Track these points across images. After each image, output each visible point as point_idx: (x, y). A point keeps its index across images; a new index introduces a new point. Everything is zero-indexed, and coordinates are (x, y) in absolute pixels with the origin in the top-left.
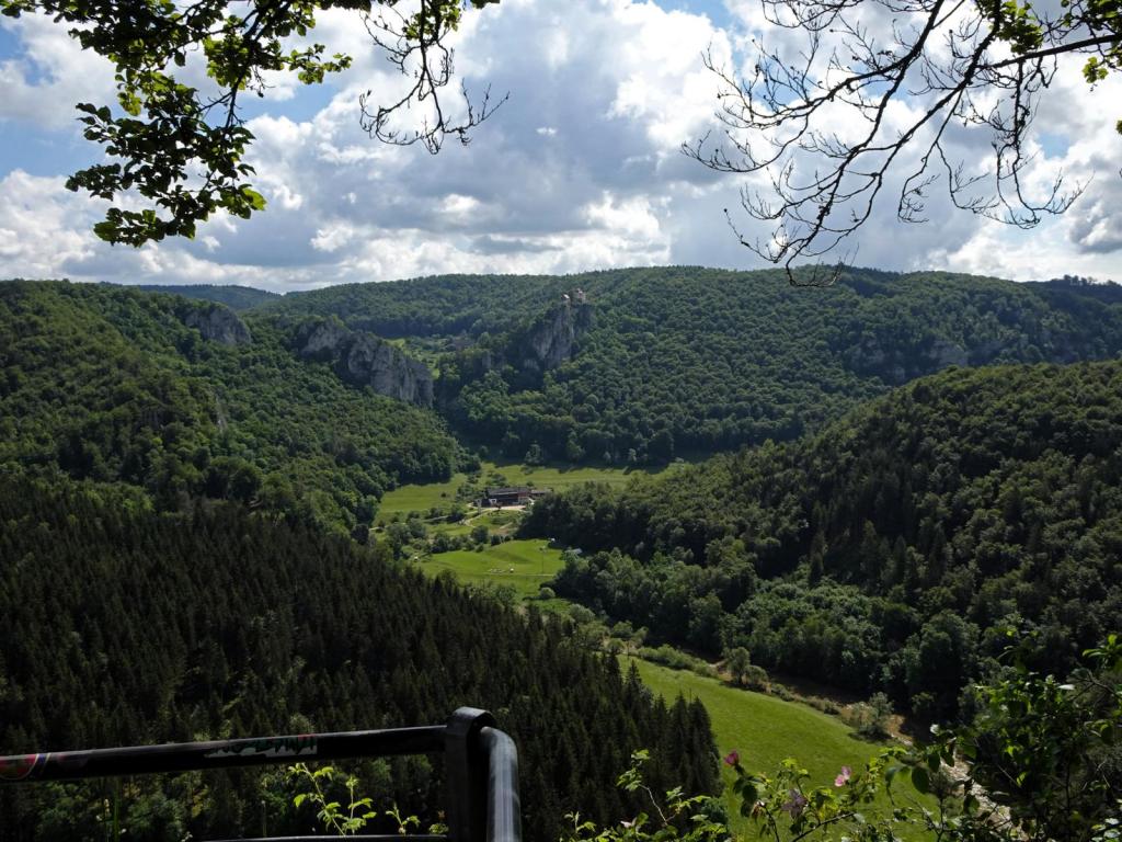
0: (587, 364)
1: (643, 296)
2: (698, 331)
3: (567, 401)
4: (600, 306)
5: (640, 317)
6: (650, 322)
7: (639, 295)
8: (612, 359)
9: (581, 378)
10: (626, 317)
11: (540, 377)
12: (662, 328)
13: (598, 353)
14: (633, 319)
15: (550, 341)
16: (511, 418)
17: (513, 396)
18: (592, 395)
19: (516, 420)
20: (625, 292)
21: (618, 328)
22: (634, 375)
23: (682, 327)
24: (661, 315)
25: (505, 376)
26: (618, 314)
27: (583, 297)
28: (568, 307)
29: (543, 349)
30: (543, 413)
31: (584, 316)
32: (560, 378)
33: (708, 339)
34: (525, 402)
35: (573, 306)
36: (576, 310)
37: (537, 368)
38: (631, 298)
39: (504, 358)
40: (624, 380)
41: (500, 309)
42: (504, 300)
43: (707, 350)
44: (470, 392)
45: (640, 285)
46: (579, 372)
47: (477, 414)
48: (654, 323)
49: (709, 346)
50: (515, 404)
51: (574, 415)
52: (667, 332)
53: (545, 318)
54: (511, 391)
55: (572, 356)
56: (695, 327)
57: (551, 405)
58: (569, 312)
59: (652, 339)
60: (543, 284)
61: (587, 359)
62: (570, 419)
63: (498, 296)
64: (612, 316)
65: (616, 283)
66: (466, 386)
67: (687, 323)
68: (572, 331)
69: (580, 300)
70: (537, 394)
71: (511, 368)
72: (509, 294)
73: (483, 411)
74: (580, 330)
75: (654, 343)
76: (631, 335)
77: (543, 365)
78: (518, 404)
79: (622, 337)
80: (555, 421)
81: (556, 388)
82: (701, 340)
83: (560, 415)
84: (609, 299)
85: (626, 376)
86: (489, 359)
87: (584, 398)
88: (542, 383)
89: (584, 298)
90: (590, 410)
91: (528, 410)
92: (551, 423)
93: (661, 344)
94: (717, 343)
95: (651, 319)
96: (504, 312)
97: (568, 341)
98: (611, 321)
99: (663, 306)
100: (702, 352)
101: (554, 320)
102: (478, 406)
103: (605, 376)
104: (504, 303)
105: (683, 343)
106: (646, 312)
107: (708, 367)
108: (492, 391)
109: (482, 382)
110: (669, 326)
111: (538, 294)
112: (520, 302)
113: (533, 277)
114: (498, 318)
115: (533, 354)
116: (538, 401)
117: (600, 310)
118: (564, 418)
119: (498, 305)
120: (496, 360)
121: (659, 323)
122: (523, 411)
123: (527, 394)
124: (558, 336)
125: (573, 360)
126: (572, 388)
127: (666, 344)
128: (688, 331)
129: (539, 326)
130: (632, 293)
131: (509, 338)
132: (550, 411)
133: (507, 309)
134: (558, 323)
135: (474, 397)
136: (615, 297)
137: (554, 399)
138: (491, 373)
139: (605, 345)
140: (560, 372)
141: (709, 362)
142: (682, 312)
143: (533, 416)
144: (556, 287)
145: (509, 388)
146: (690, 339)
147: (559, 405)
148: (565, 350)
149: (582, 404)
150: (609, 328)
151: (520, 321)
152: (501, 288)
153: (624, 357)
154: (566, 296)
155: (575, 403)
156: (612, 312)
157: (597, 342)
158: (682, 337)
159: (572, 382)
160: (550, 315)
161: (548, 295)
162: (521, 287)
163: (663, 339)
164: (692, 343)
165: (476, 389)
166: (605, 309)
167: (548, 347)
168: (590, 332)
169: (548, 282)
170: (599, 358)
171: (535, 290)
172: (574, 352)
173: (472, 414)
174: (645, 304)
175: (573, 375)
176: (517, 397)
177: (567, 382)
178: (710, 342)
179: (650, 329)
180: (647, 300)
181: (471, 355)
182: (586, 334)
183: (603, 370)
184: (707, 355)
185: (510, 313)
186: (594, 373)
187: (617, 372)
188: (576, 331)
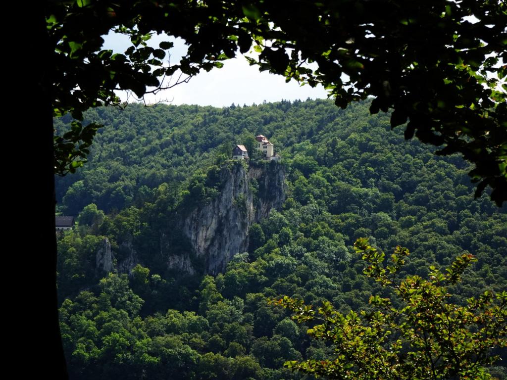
0: (279, 266)
1: (371, 149)
2: (467, 212)
3: (244, 329)
4: (297, 166)
5: (365, 185)
6: (385, 196)
7: (364, 147)
8: (321, 258)
9: (267, 289)
10: (343, 185)
11: (195, 284)
12: (405, 206)
13: (296, 247)
14: (354, 189)
15: (214, 225)
16: (148, 358)
17: (151, 319)
18: (287, 321)
19: (155, 360)
20: (340, 143)
21: (328, 202)
22: (358, 286)
23: (438, 206)
24: (402, 184)
25: (135, 283)
26: (329, 179)
27: (269, 149)
28: (246, 166)
29: (202, 239)
30: (204, 350)
31: (272, 181)
32: (230, 290)
33: (485, 227)
34: (172, 329)
35: (252, 165)
36: (259, 172)
37: (191, 271)
38: (350, 152)
39: (133, 252)
40: (342, 295)
41: (114, 164)
42: (122, 148)
43: (482, 246)
44: (74, 311)
45: (365, 130)
46: (264, 278)
47: (88, 349)
48: (390, 196)
49: (486, 239)
50: (153, 334)
51: (256, 354)
52: (413, 213)
53: (207, 184)
54: (145, 312)
55: (251, 251)
56: (461, 206)
57: (217, 337)
58: (246, 174)
59: (388, 226)
60: (190, 122)
61: (278, 258)
62: (250, 360)
63: (110, 140)
64: (318, 184)
65: (321, 124)
66: (68, 301)
67: (447, 197)
68: (251, 208)
69: (264, 155)
70: (192, 316)
71: (147, 270)
72: (130, 138)
73: (99, 344)
74: (263, 209)
75: (394, 232)
76: (352, 217)
77: (202, 265)
78: (159, 334)
79: (336, 219)
80: (225, 365)
81: (225, 307)
82: (473, 229)
83: (233, 354)
84: (312, 153)
85: (346, 288)
86: (109, 254)
87: (273, 324)
88: (202, 299)
89: (271, 151)
90: (283, 345)
91: (178, 345)
92: (218, 367)
93: (404, 233)
94: (498, 234)
95: (385, 189)
96: (122, 168)
97: (244, 225)
98: (317, 191)
99: (406, 168)
100: (474, 250)
101: (221, 188)
102: (89, 335)
103: (309, 288)
104: (123, 154)
105: (442, 232)
106: (379, 178)
107: (484, 275)
108: (115, 311)
109: (97, 294)
110: (417, 202)
111: (182, 139)
112: (152, 152)
113: (173, 108)
114: (114, 178)
115: (184, 247)
116: (193, 328)
117: (297, 172)
118: (241, 359)
119: (111, 157)
120: (120, 256)
121: (399, 196)
122: (169, 345)
123: (175, 316)
124: (227, 217)
125: (252, 258)
126: (252, 307)
127: (413, 233)
128: (450, 213)
129: (195, 198)
130: (351, 143)
131: (143, 217)
132: (214, 347)
133: (127, 162)
134: (229, 196)
135: (84, 321)
136: (321, 149)
137: (221, 326)
138: (112, 278)
139: (307, 233)
140: (232, 279)
141: (486, 267)
142: (440, 178)
143: (186, 357)
144: (213, 126)
145: (144, 306)
146: (453, 226)
147: (230, 336)
148: (240, 240)
149: (270, 336)
150: (313, 205)
151: (161, 188)
152: (116, 127)
153: (341, 254)
154: (242, 148)
155: (258, 333)
156: (318, 175)
157: (293, 228)
158: (440, 223)
159: (251, 296)
160: (214, 179)
161: (201, 141)
162: (151, 126)
163: (406, 225)
164: (457, 233)
165: (83, 305)
166: (307, 171)
167: (210, 233)
168: (280, 210)
169: (199, 119)
170: (299, 256)
171: (177, 131)
172: (254, 244)
173: (80, 349)
174: (374, 163)
175: (254, 285)
176: (157, 321)
177: (244, 298)
178: (489, 232)
179: (385, 206)
180: (380, 157)
181: (76, 246)
182: (275, 214)
183: (305, 277)
184: (483, 255)
185: (134, 171)
186: (291, 281)
187: (330, 283)
188: (257, 206)
